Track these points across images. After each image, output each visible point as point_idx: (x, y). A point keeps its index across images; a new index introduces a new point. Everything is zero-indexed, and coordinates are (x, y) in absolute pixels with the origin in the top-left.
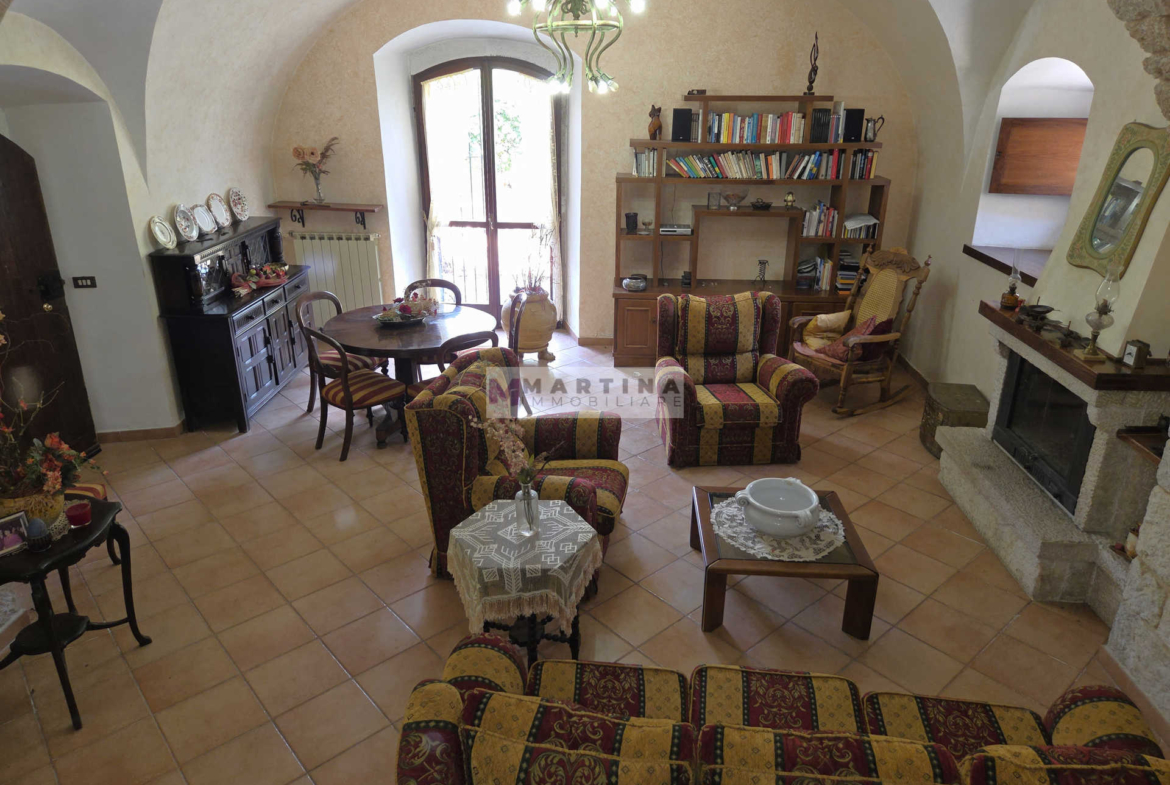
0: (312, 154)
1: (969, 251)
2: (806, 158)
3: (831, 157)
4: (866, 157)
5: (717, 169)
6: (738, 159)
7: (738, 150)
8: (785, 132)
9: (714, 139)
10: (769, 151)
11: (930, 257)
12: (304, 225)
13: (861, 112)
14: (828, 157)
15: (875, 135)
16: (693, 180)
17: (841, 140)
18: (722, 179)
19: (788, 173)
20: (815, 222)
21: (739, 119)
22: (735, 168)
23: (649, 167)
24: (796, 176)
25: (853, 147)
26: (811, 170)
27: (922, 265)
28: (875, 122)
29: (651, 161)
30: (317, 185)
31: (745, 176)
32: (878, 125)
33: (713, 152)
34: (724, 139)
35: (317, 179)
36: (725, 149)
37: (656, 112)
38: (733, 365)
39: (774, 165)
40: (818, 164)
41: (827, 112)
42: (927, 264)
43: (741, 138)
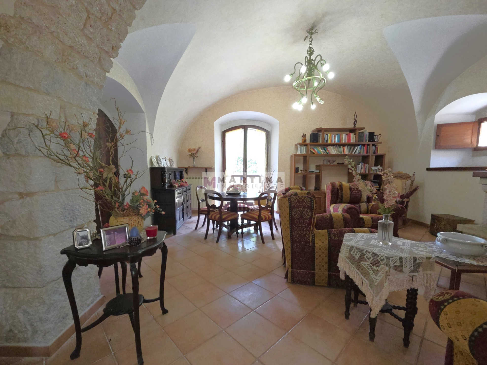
0: (194, 150)
1: (429, 169)
2: (357, 147)
3: (364, 147)
4: (376, 147)
5: (327, 151)
6: (334, 148)
7: (333, 145)
8: (349, 140)
9: (325, 142)
10: (344, 145)
11: (414, 172)
12: (187, 174)
13: (374, 133)
14: (363, 147)
15: (378, 140)
16: (319, 156)
17: (367, 141)
18: (328, 155)
19: (350, 152)
20: (360, 168)
21: (334, 136)
22: (333, 151)
23: (304, 151)
24: (353, 153)
25: (371, 143)
26: (359, 151)
27: (411, 175)
28: (378, 136)
29: (305, 150)
30: (194, 161)
31: (336, 153)
32: (379, 137)
33: (325, 145)
34: (329, 142)
35: (194, 159)
36: (329, 145)
37: (304, 136)
38: (360, 207)
39: (346, 150)
40: (361, 149)
41: (363, 133)
42: (414, 175)
43: (335, 141)
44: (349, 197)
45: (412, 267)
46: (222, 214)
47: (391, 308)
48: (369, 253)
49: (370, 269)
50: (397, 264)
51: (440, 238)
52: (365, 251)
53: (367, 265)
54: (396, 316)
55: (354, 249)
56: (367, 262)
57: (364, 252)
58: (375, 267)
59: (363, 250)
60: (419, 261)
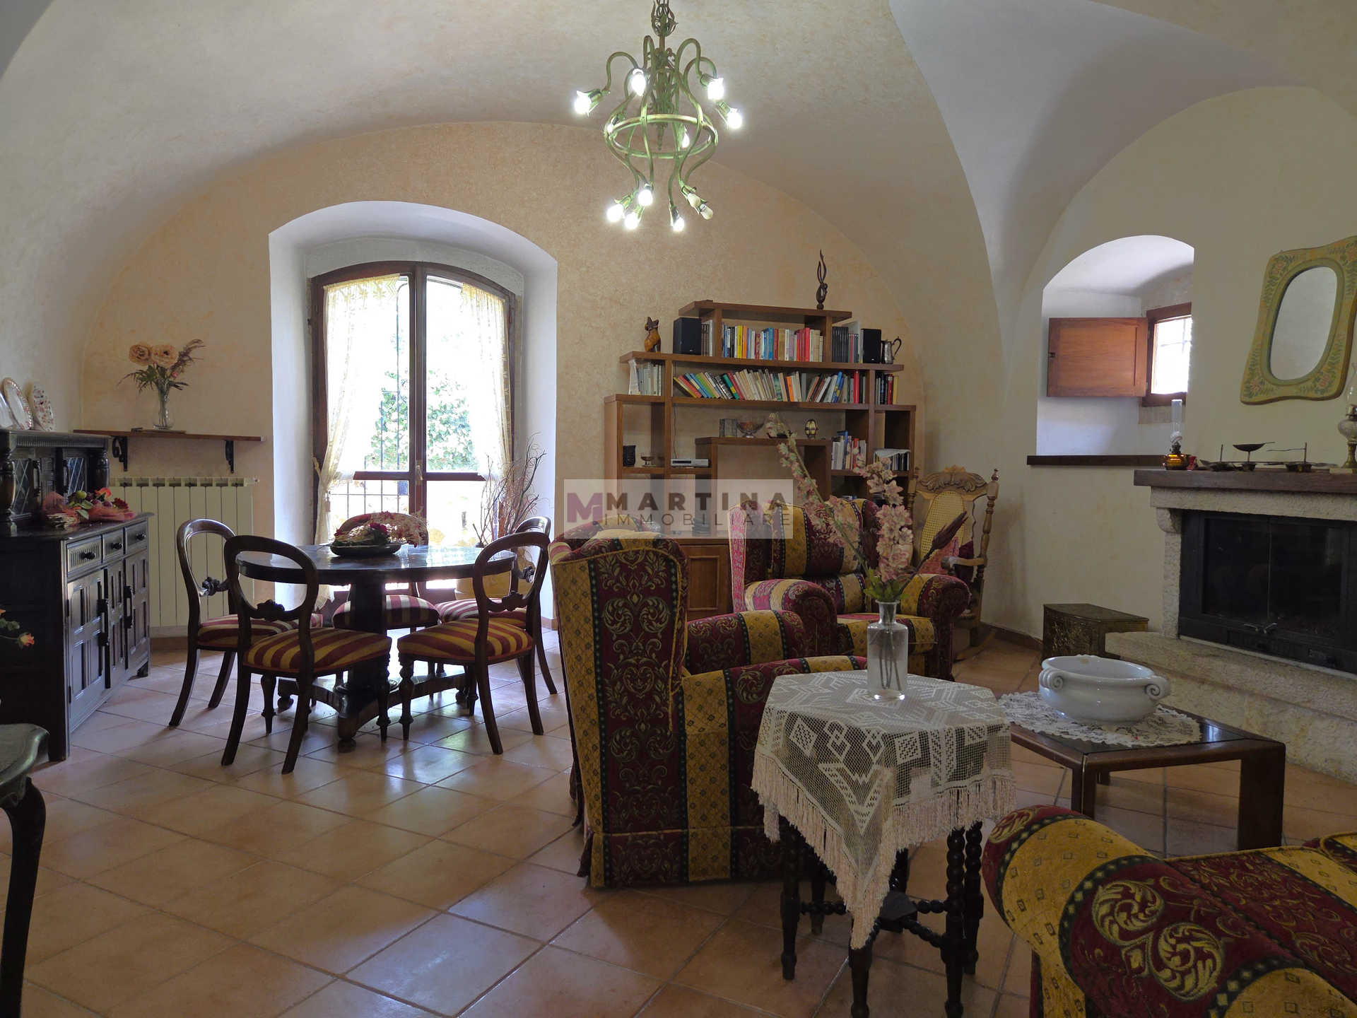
0: (166, 353)
1: (1035, 461)
2: (828, 380)
3: (852, 380)
4: (886, 382)
5: (733, 389)
6: (756, 379)
7: (753, 367)
8: (803, 348)
9: (726, 355)
10: (788, 370)
11: (996, 470)
12: (126, 468)
13: (879, 332)
14: (849, 380)
15: (893, 358)
16: (707, 404)
17: (861, 361)
18: (737, 402)
19: (809, 397)
20: (841, 455)
21: (754, 333)
22: (752, 388)
23: (651, 383)
24: (818, 400)
25: (873, 368)
26: (835, 392)
27: (988, 480)
28: (892, 344)
29: (655, 379)
30: (163, 402)
31: (764, 398)
32: (894, 348)
33: (726, 368)
34: (738, 354)
35: (163, 393)
36: (739, 367)
37: (652, 326)
39: (793, 386)
40: (841, 387)
41: (845, 329)
42: (994, 478)
43: (757, 353)
44: (805, 556)
45: (954, 763)
46: (314, 641)
47: (914, 910)
48: (840, 729)
49: (846, 785)
50: (915, 757)
51: (1047, 675)
52: (827, 725)
53: (837, 773)
54: (925, 934)
55: (799, 721)
56: (838, 761)
57: (826, 729)
58: (857, 775)
59: (824, 724)
60: (972, 742)
